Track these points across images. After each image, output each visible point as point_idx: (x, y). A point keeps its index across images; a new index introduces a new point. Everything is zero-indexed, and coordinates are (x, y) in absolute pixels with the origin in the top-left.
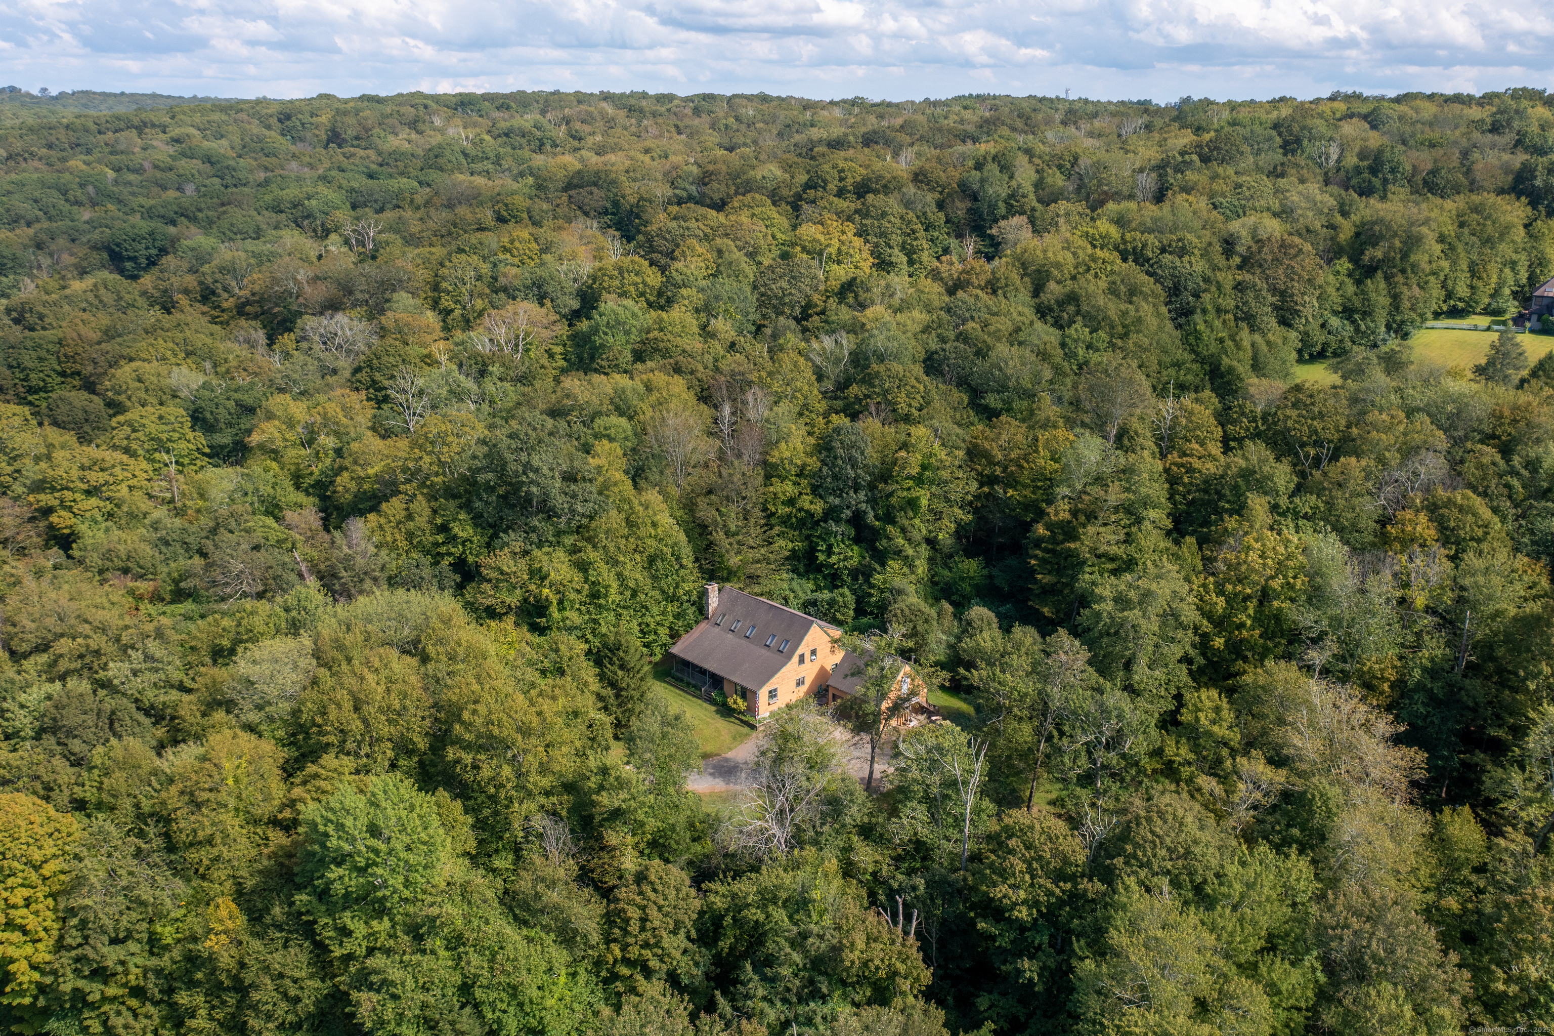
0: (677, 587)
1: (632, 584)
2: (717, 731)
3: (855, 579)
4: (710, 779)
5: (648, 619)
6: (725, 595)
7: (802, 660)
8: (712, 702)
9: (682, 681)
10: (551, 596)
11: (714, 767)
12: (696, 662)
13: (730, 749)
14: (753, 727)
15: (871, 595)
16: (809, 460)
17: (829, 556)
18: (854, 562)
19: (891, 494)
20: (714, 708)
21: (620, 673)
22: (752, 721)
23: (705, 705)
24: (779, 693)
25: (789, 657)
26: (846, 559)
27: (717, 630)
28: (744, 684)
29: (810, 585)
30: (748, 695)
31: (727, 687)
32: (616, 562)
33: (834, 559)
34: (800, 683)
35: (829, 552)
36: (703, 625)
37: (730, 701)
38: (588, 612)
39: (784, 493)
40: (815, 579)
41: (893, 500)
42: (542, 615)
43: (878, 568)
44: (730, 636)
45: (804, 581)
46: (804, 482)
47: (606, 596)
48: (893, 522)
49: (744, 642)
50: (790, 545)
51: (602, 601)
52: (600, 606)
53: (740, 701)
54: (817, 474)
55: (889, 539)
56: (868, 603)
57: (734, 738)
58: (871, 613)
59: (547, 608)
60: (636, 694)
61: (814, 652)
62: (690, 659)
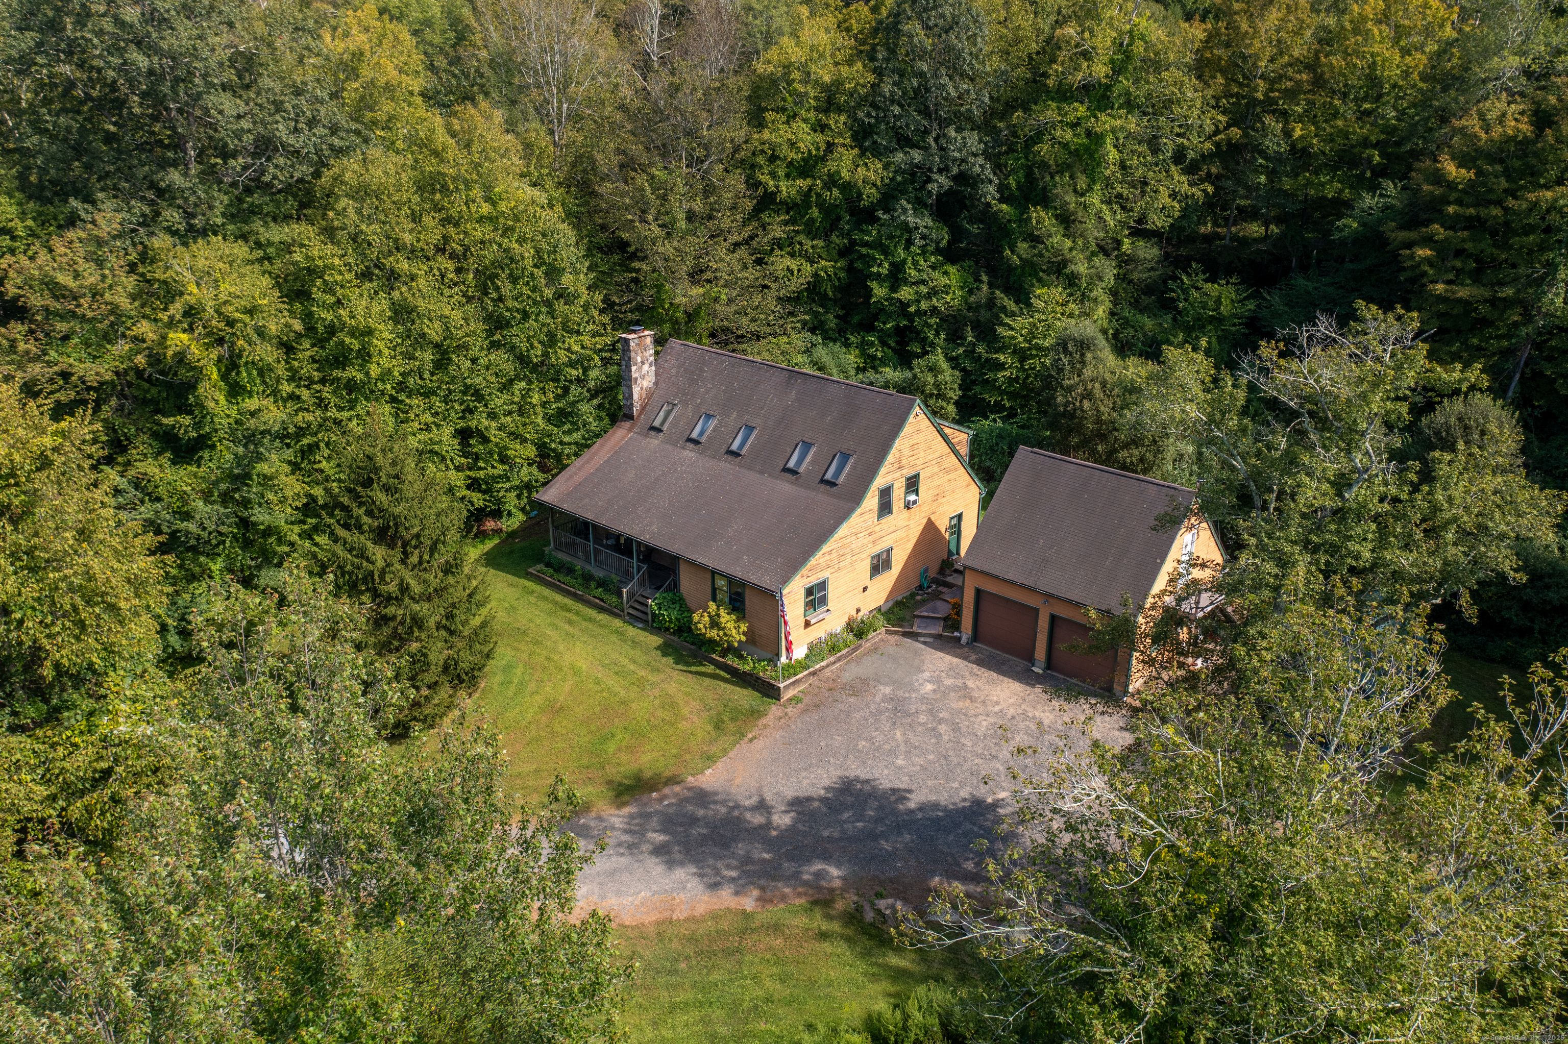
0: (552, 340)
1: (434, 331)
2: (670, 704)
3: (955, 337)
4: (655, 867)
5: (480, 421)
6: (671, 361)
7: (885, 508)
8: (651, 623)
9: (570, 571)
10: (195, 350)
11: (668, 823)
12: (603, 521)
13: (709, 759)
14: (770, 691)
15: (1001, 366)
16: (845, 70)
17: (894, 289)
18: (953, 299)
19: (1038, 137)
20: (656, 640)
21: (379, 553)
22: (765, 672)
23: (632, 631)
24: (833, 593)
25: (856, 498)
26: (934, 292)
27: (654, 441)
28: (738, 572)
29: (852, 358)
30: (750, 599)
31: (688, 583)
32: (392, 277)
33: (906, 293)
34: (879, 565)
35: (896, 277)
36: (620, 434)
37: (701, 621)
38: (322, 404)
39: (792, 144)
40: (863, 346)
41: (1044, 149)
42: (184, 409)
43: (1011, 306)
44: (689, 454)
45: (837, 347)
46: (838, 121)
47: (365, 355)
48: (1045, 201)
49: (726, 466)
50: (808, 268)
51: (353, 373)
52: (351, 386)
53: (727, 619)
54: (872, 99)
55: (1035, 240)
56: (990, 384)
57: (718, 725)
58: (998, 408)
59: (192, 386)
60: (432, 613)
61: (913, 484)
62: (589, 515)
